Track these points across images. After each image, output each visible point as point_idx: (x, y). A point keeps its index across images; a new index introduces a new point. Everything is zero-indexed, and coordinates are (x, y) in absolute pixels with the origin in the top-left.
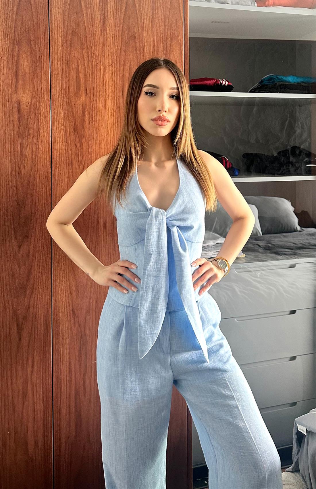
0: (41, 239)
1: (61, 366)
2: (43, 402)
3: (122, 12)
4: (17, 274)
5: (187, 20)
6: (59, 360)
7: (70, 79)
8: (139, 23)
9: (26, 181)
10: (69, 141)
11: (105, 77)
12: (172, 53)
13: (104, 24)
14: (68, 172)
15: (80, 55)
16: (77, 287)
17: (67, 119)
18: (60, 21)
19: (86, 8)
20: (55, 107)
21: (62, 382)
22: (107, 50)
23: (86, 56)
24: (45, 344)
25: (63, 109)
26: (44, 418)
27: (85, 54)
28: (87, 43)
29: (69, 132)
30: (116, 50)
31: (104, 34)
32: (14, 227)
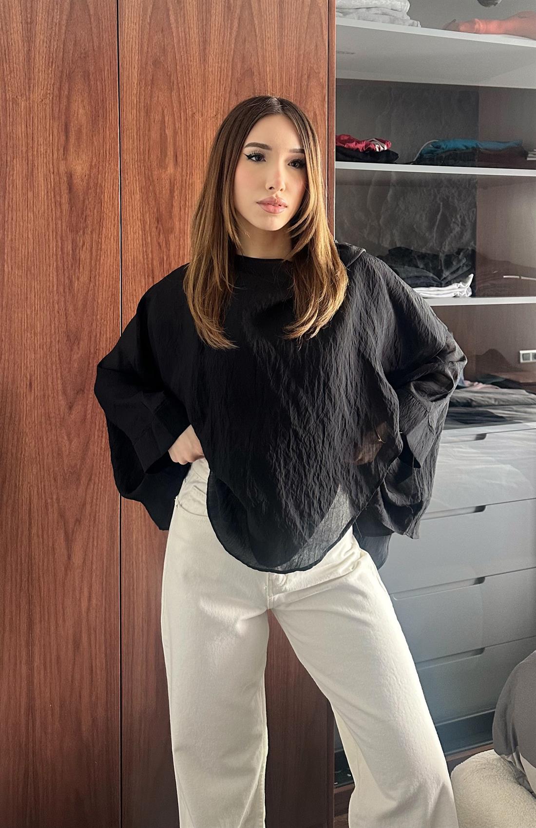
1: (134, 598)
2: (106, 655)
3: (233, 31)
4: (66, 451)
5: (333, 47)
6: (131, 588)
7: (152, 138)
8: (259, 49)
9: (80, 303)
10: (149, 238)
11: (206, 135)
12: (310, 99)
13: (205, 49)
15: (166, 99)
17: (146, 202)
18: (135, 42)
19: (177, 22)
20: (127, 184)
21: (136, 624)
22: (210, 94)
23: (176, 102)
25: (140, 184)
26: (107, 681)
27: (175, 98)
28: (178, 80)
29: (150, 224)
30: (224, 93)
31: (205, 66)
32: (61, 376)
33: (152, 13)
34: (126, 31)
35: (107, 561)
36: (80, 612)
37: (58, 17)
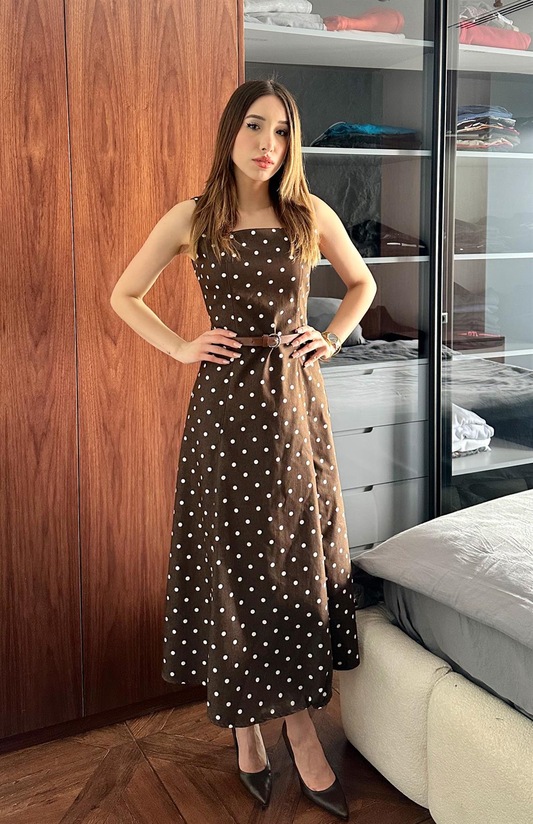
0: (62, 335)
1: (89, 494)
2: (68, 540)
3: (159, 38)
4: (34, 379)
5: (242, 49)
6: (88, 487)
7: (95, 127)
8: (181, 53)
9: (41, 262)
10: (95, 210)
11: (139, 125)
12: (224, 94)
13: (136, 53)
14: (94, 249)
15: (106, 95)
16: (108, 395)
17: (92, 180)
18: (80, 49)
19: (114, 32)
20: (76, 164)
21: (92, 515)
22: (141, 90)
23: (114, 98)
24: (69, 467)
25: (87, 166)
26: (69, 561)
27: (113, 95)
28: (115, 79)
29: (95, 198)
30: (153, 89)
31: (137, 67)
32: (28, 320)
33: (93, 24)
34: (72, 39)
35: (68, 467)
36: (48, 507)
37: (17, 29)
